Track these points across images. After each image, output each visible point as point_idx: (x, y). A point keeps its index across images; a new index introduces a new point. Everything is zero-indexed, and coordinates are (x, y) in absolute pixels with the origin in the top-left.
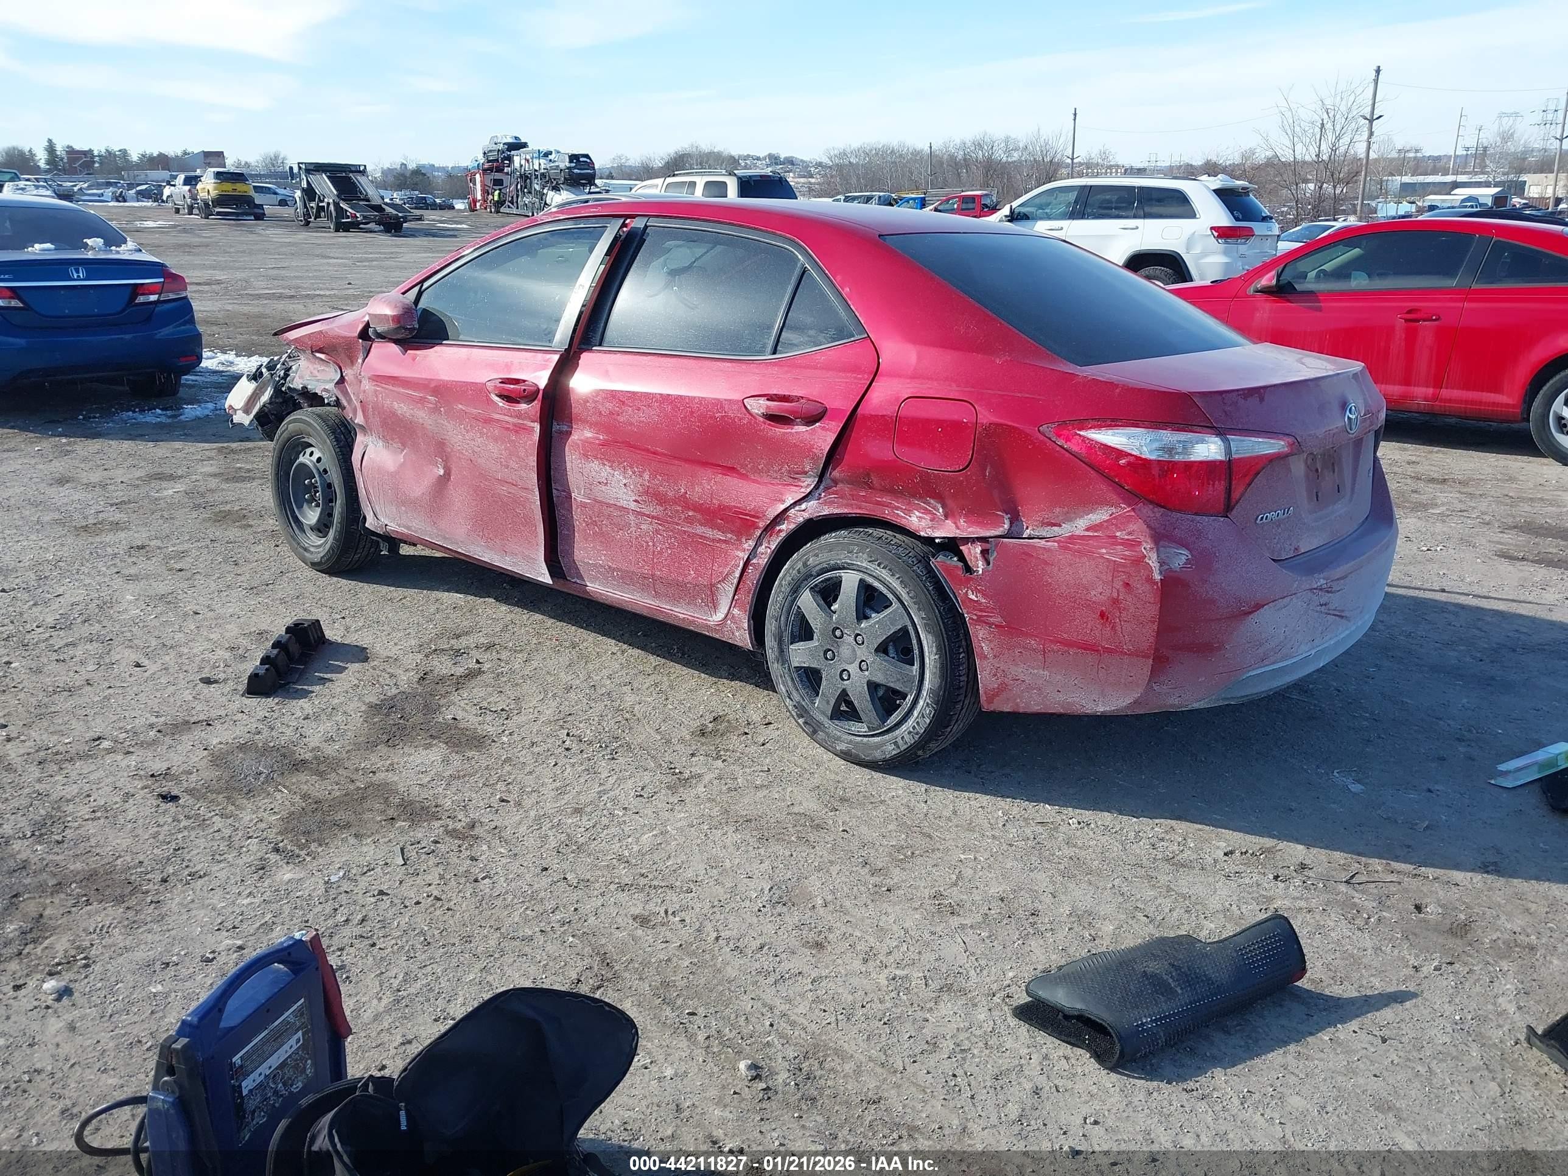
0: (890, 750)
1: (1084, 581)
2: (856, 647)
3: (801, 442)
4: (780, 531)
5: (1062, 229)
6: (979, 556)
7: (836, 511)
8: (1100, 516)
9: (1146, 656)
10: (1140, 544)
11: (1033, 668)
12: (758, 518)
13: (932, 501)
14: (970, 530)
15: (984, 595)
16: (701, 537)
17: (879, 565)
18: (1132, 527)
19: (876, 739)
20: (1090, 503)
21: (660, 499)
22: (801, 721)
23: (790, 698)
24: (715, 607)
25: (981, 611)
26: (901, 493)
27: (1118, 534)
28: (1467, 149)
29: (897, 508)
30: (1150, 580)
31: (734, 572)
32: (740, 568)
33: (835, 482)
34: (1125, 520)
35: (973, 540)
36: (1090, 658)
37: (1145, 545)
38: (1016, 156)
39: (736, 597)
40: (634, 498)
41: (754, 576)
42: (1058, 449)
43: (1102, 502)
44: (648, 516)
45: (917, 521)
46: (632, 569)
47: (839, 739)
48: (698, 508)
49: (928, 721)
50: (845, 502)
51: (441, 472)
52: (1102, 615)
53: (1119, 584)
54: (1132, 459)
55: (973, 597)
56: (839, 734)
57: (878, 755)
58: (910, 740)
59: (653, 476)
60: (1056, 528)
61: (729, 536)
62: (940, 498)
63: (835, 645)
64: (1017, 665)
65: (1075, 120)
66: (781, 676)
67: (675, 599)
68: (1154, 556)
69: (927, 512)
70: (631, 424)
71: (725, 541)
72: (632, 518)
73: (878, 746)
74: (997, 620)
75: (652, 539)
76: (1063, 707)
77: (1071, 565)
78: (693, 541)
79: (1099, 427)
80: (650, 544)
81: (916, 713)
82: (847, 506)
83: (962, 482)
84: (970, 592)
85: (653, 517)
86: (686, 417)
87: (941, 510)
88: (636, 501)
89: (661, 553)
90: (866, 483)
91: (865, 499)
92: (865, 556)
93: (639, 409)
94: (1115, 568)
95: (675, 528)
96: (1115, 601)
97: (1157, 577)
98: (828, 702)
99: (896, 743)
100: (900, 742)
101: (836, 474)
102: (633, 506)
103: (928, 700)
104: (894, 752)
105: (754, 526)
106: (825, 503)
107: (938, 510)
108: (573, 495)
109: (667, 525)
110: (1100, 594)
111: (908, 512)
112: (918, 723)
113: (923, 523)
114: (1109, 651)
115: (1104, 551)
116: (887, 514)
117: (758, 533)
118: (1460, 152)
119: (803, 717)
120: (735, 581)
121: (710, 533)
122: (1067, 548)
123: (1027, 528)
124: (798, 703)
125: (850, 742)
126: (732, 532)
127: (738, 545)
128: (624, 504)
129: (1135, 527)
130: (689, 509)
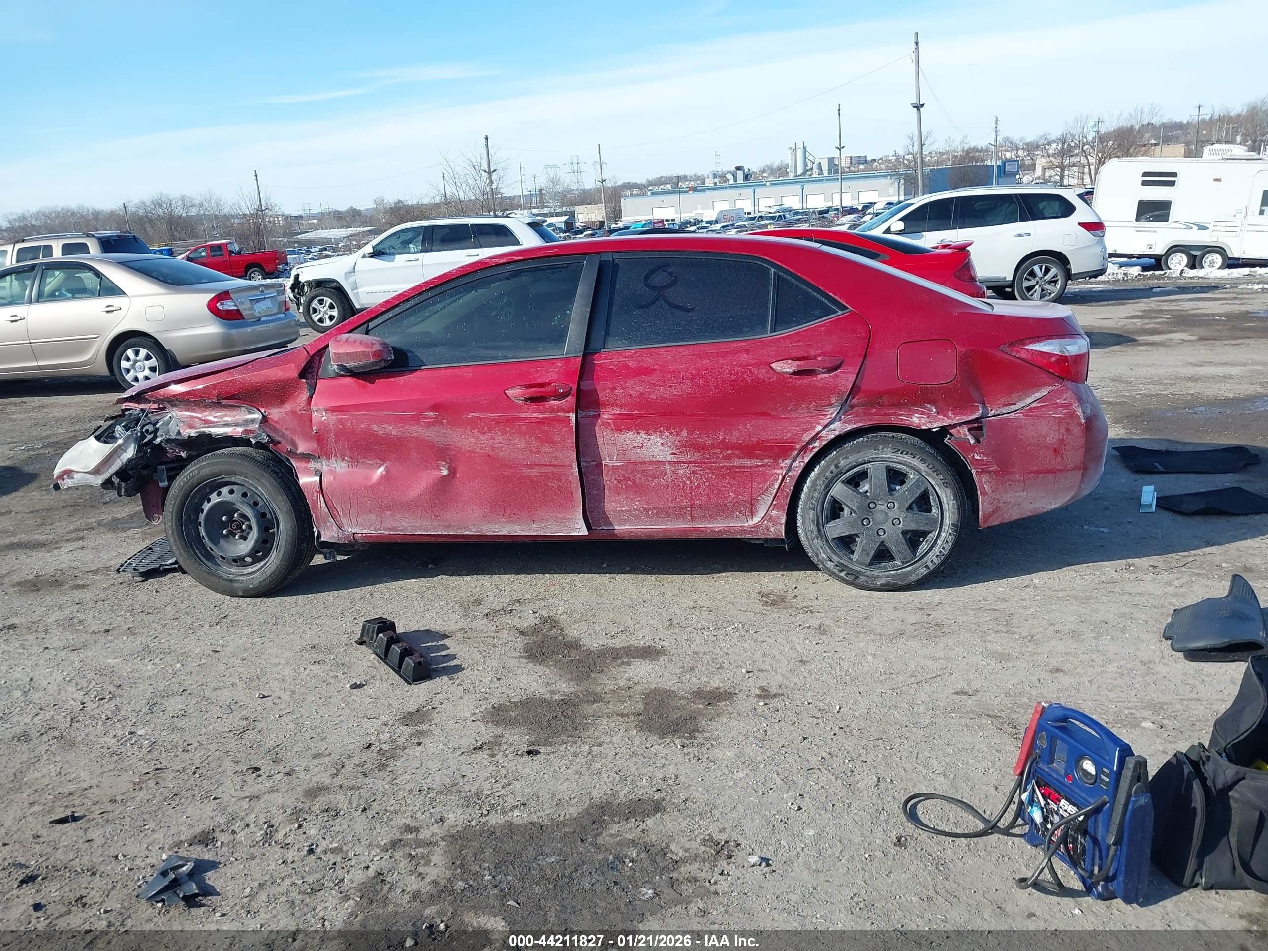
0: (923, 572)
1: (1043, 433)
2: (888, 512)
3: (827, 384)
4: (813, 448)
5: (418, 260)
6: (967, 433)
7: (855, 426)
8: (1043, 392)
9: (1079, 469)
10: (1071, 404)
11: (1017, 492)
12: (794, 443)
13: (929, 406)
14: (957, 418)
15: (985, 455)
16: (739, 467)
17: (901, 453)
18: (1065, 396)
19: (909, 568)
20: (1035, 386)
21: (698, 447)
22: (843, 574)
23: (831, 561)
24: (752, 514)
25: (984, 465)
26: (905, 404)
27: (1058, 401)
28: (530, 191)
29: (901, 415)
30: (1079, 424)
31: (774, 485)
32: (779, 482)
33: (852, 407)
34: (1058, 393)
35: (960, 425)
36: (1050, 477)
37: (1074, 404)
38: (194, 212)
39: (775, 502)
40: (671, 452)
41: (790, 484)
42: (1013, 359)
43: (1044, 385)
44: (685, 463)
45: (916, 420)
46: (670, 504)
47: (878, 577)
48: (734, 447)
49: (951, 545)
50: (859, 419)
51: (445, 472)
52: (1055, 450)
53: (1063, 430)
54: (1057, 357)
55: (978, 458)
56: (876, 574)
57: (913, 578)
58: (936, 561)
59: (691, 432)
60: (1012, 406)
61: (766, 461)
62: (933, 402)
63: (870, 514)
64: (1007, 493)
65: (257, 180)
66: (821, 548)
67: (712, 518)
68: (1080, 409)
69: (923, 413)
70: (664, 399)
71: (763, 466)
72: (668, 467)
73: (910, 573)
74: (995, 467)
75: (689, 479)
76: (1031, 512)
77: (1033, 425)
78: (730, 471)
79: (1034, 342)
80: (688, 482)
81: (939, 542)
82: (860, 422)
83: (951, 389)
84: (976, 455)
85: (690, 462)
86: (718, 385)
87: (934, 410)
88: (673, 454)
89: (699, 487)
90: (878, 403)
91: (876, 414)
92: (889, 449)
93: (670, 387)
94: (1060, 421)
95: (712, 466)
96: (1061, 441)
97: (1083, 421)
98: (868, 554)
99: (927, 566)
100: (930, 564)
101: (855, 401)
102: (670, 458)
103: (950, 531)
104: (926, 572)
105: (793, 449)
106: (845, 422)
107: (932, 411)
108: (604, 463)
109: (704, 465)
110: (1052, 438)
111: (910, 416)
112: (943, 548)
113: (923, 421)
114: (1060, 471)
115: (1051, 412)
116: (893, 420)
117: (795, 453)
118: (526, 193)
119: (844, 571)
120: (775, 492)
121: (747, 462)
122: (1028, 416)
123: (992, 410)
124: (838, 562)
125: (888, 577)
126: (770, 457)
127: (776, 465)
128: (661, 458)
129: (1067, 395)
130: (728, 449)
